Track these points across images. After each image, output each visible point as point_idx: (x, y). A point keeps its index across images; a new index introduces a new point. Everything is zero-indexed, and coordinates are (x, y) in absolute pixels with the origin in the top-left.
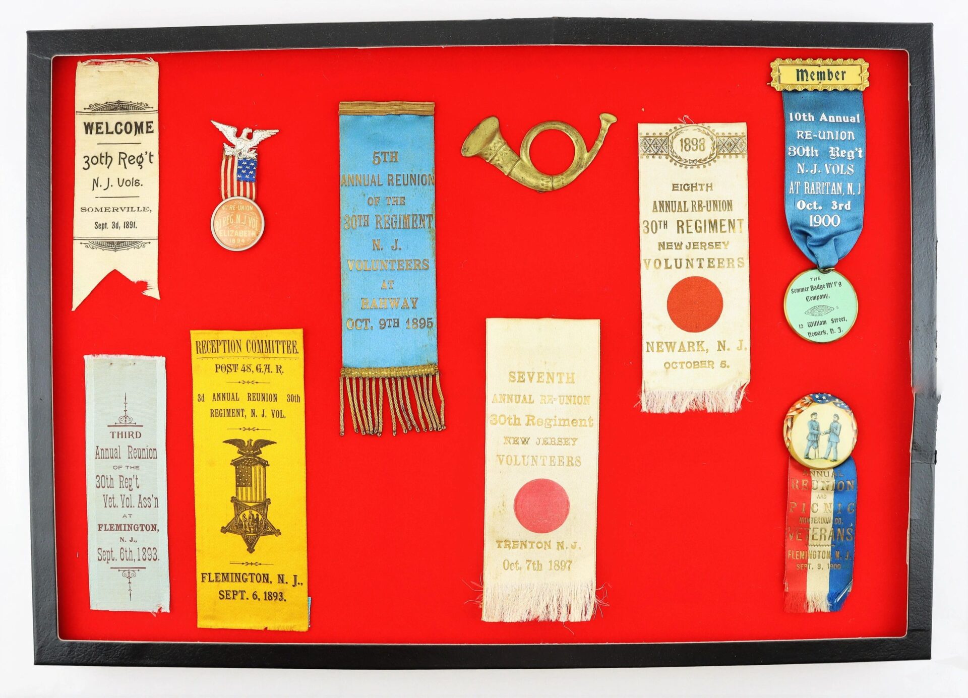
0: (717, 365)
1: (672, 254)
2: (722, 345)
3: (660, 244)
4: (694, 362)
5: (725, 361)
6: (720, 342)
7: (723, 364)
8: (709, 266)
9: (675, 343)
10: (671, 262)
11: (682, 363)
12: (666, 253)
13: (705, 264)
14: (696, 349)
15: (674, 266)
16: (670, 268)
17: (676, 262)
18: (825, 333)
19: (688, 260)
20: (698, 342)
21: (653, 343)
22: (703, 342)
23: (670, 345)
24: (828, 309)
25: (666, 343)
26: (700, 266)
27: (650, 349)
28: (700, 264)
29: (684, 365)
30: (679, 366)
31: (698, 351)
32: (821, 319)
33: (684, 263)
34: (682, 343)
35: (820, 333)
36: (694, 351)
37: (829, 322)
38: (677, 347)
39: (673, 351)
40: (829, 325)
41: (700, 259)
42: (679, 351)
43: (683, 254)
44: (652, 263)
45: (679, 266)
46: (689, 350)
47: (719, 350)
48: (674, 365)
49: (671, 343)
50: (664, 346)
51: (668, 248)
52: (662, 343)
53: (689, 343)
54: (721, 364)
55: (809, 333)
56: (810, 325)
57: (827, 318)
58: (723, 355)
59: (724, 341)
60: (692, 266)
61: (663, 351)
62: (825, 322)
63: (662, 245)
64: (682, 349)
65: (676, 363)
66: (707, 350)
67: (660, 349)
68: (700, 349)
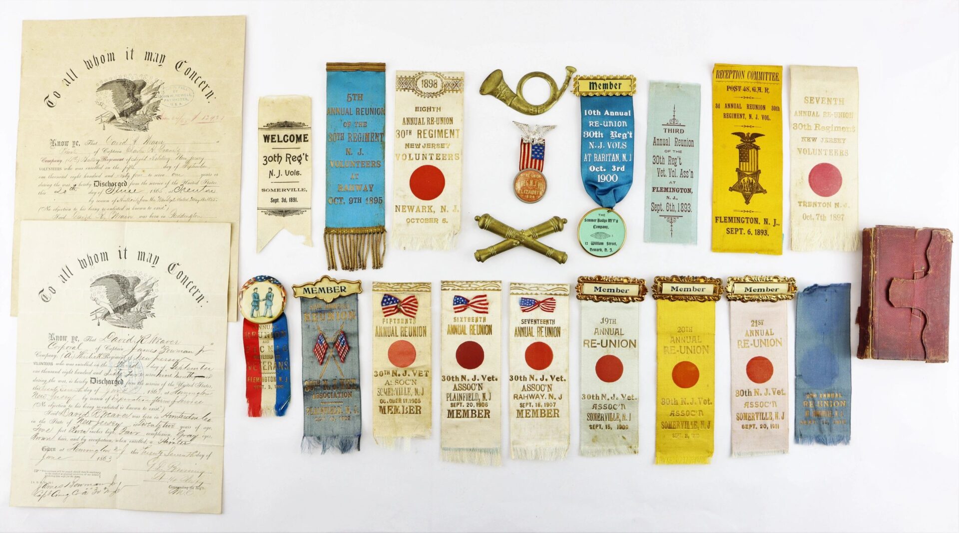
0: (440, 221)
1: (414, 151)
2: (443, 209)
3: (406, 145)
4: (426, 219)
5: (445, 219)
6: (442, 207)
7: (444, 220)
8: (437, 159)
9: (414, 206)
10: (413, 156)
11: (418, 219)
12: (410, 150)
13: (434, 157)
14: (427, 211)
15: (414, 159)
16: (412, 159)
17: (416, 156)
18: (601, 250)
19: (423, 155)
20: (429, 206)
21: (399, 206)
22: (431, 206)
23: (411, 208)
24: (607, 236)
25: (408, 206)
26: (431, 159)
27: (397, 210)
28: (431, 157)
29: (419, 221)
30: (416, 221)
31: (428, 212)
32: (600, 241)
33: (421, 157)
34: (418, 207)
35: (598, 250)
36: (426, 212)
37: (605, 244)
38: (415, 210)
39: (412, 211)
40: (605, 246)
41: (431, 154)
42: (416, 212)
43: (420, 151)
44: (401, 156)
45: (417, 158)
46: (423, 212)
47: (442, 212)
48: (413, 221)
49: (411, 206)
50: (407, 208)
51: (411, 147)
52: (405, 206)
53: (423, 207)
54: (443, 220)
55: (591, 249)
56: (593, 244)
57: (605, 241)
58: (445, 215)
59: (445, 206)
60: (426, 158)
61: (405, 211)
62: (602, 244)
63: (407, 145)
64: (418, 210)
65: (414, 219)
66: (434, 212)
67: (404, 210)
68: (430, 211)
